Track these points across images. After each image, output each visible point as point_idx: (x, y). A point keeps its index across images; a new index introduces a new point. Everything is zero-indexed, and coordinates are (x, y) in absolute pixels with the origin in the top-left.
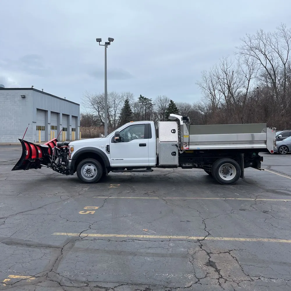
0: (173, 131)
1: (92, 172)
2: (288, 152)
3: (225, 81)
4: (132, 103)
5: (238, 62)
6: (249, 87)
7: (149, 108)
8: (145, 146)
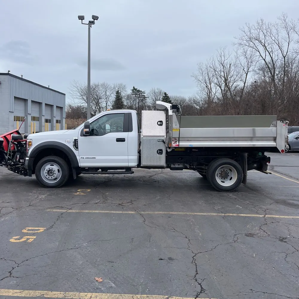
0: (159, 123)
1: (55, 174)
2: (289, 151)
3: (222, 74)
4: (124, 95)
5: (236, 54)
6: (247, 80)
7: (142, 101)
8: (124, 141)
